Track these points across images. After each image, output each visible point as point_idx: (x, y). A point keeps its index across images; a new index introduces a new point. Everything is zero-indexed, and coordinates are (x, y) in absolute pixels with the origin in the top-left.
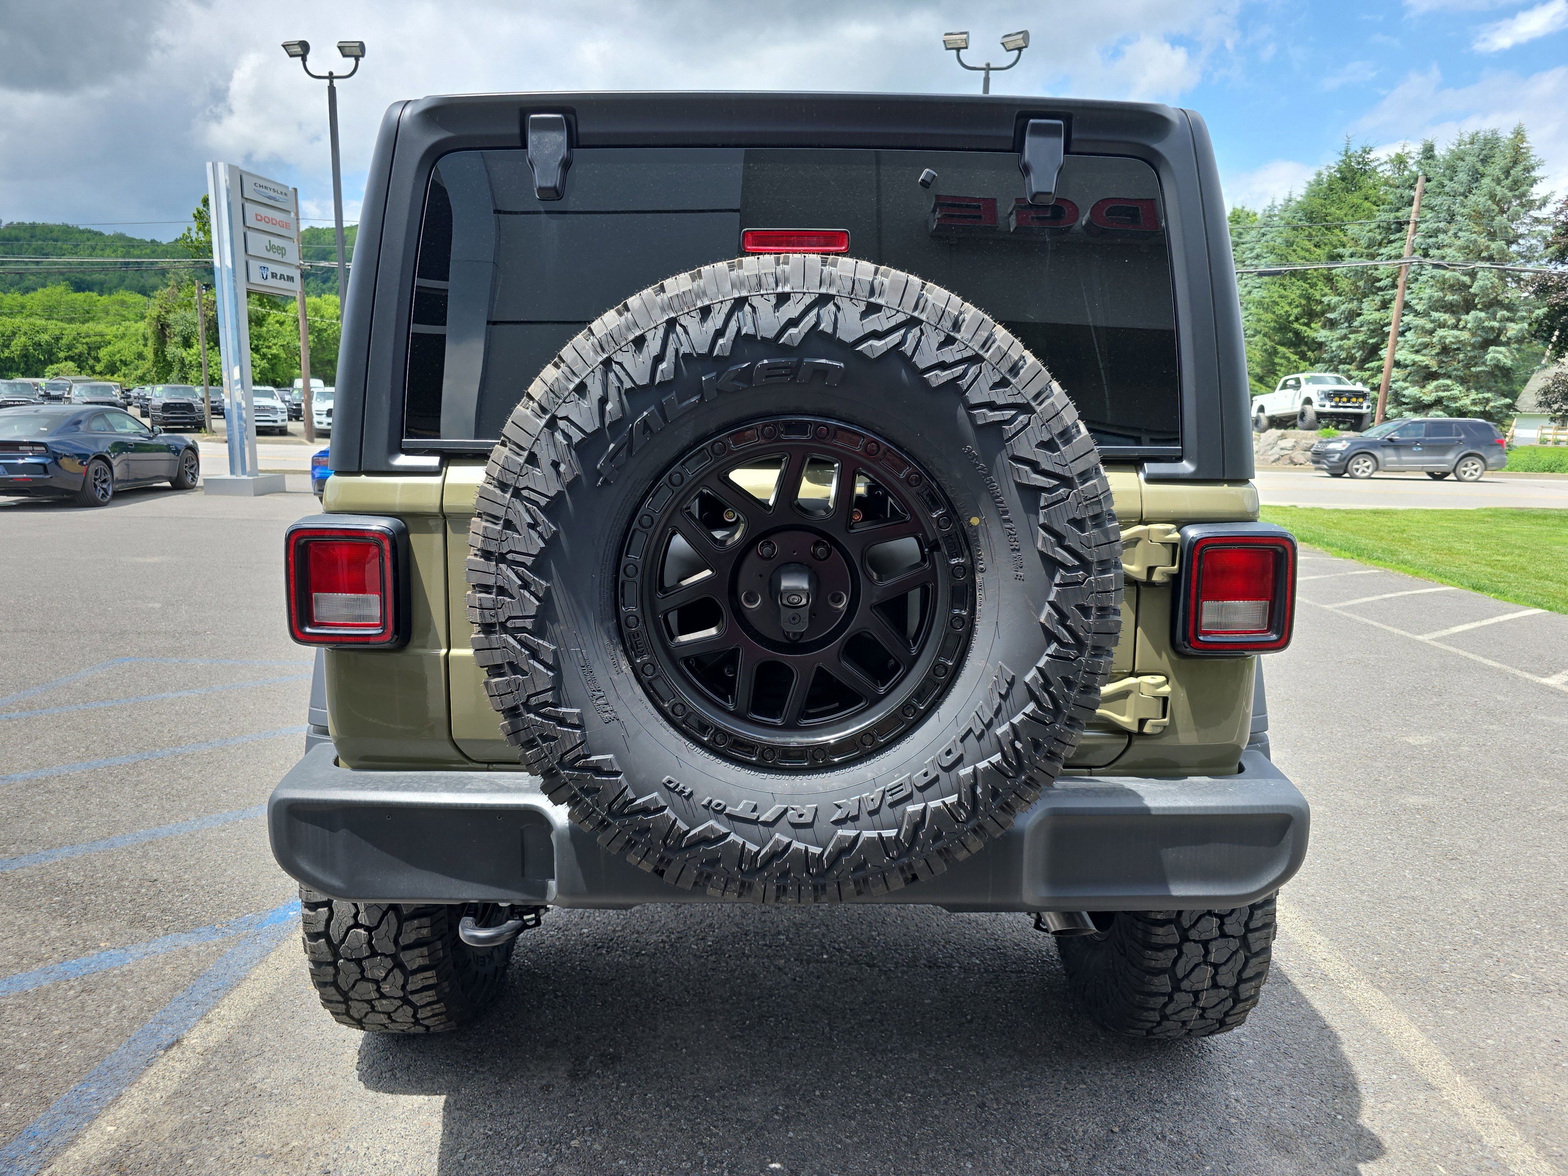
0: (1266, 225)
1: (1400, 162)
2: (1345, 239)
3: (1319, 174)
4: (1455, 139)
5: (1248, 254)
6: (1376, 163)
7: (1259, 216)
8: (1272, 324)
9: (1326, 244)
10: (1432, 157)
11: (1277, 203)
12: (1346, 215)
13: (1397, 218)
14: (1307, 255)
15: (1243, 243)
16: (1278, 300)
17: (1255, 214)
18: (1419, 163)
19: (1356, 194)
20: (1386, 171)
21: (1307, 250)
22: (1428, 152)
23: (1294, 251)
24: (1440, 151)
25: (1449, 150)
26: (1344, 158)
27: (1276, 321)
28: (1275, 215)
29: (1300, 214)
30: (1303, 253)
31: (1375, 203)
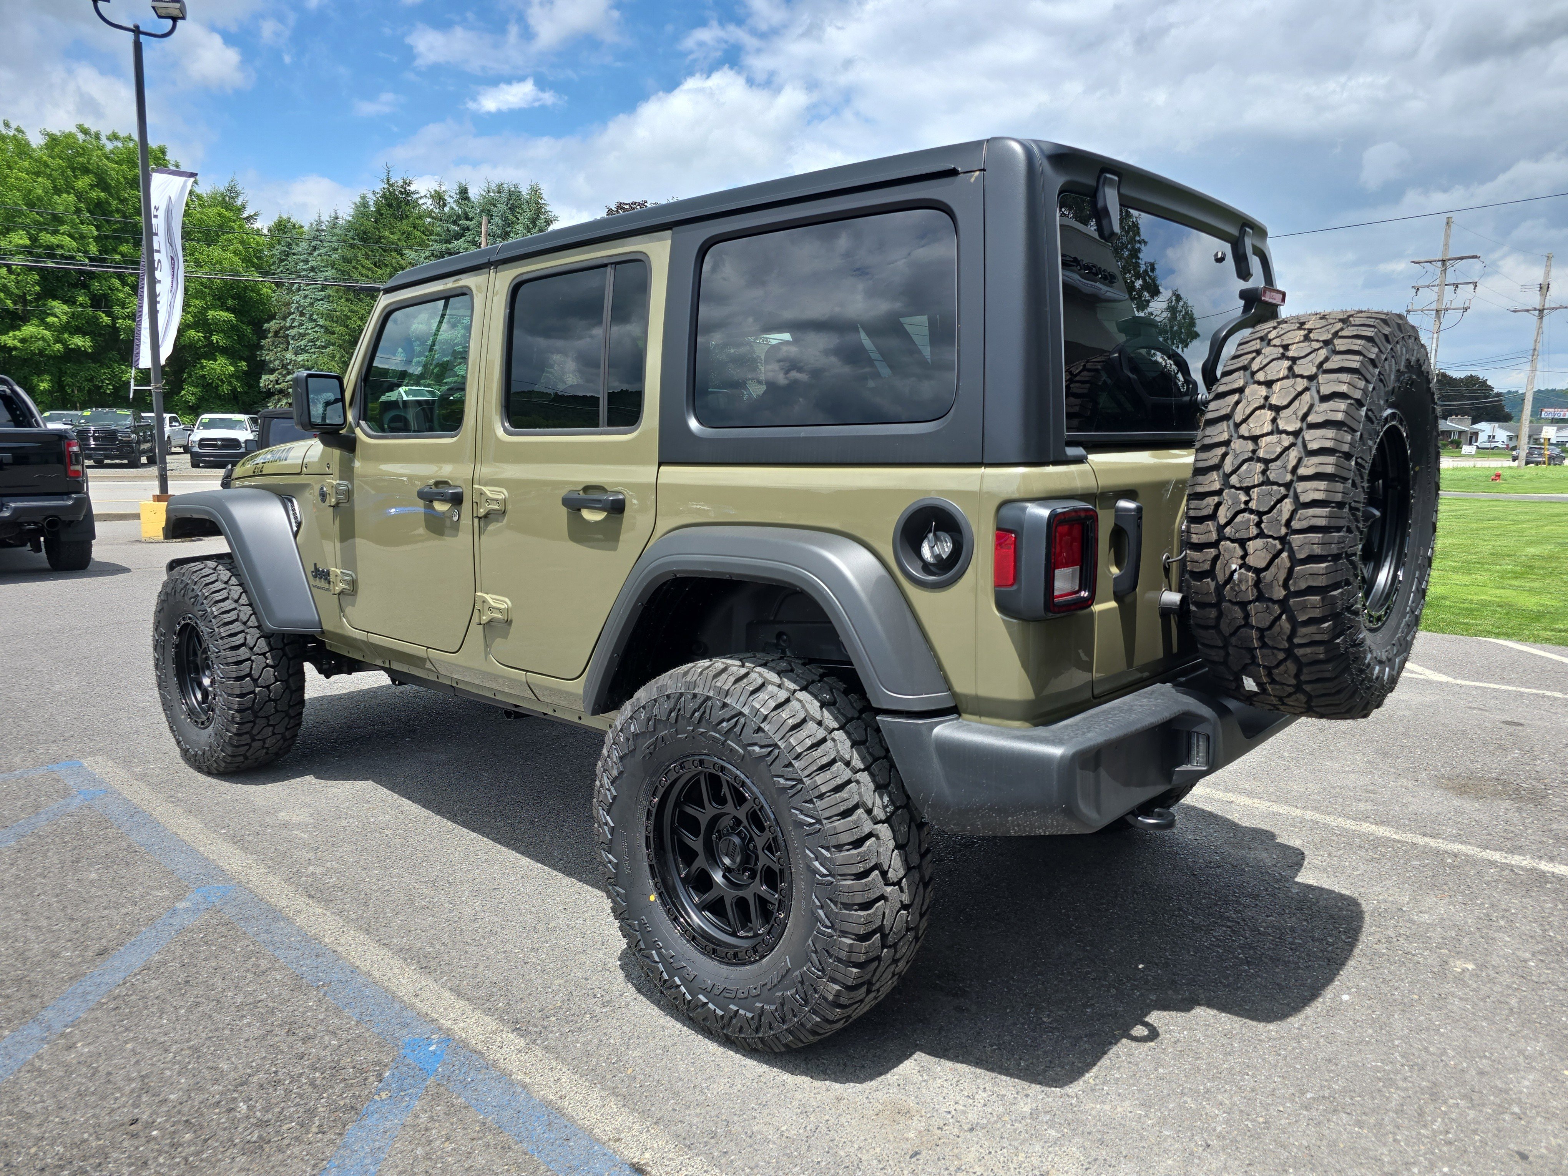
0: (315, 238)
1: (439, 198)
2: (403, 262)
3: (364, 197)
4: (484, 186)
5: (301, 266)
6: (416, 196)
7: (306, 229)
8: (347, 337)
9: (386, 265)
10: (467, 199)
11: (323, 219)
12: (399, 239)
13: (448, 249)
14: (370, 273)
15: (294, 254)
16: (349, 314)
17: (301, 227)
18: (456, 201)
19: (405, 222)
20: (427, 204)
21: (369, 269)
22: (463, 193)
23: (354, 267)
24: (474, 193)
25: (481, 195)
26: (386, 186)
27: (350, 335)
28: (323, 230)
29: (351, 233)
30: (364, 271)
31: (423, 232)
